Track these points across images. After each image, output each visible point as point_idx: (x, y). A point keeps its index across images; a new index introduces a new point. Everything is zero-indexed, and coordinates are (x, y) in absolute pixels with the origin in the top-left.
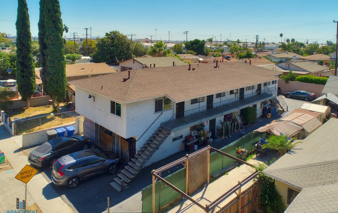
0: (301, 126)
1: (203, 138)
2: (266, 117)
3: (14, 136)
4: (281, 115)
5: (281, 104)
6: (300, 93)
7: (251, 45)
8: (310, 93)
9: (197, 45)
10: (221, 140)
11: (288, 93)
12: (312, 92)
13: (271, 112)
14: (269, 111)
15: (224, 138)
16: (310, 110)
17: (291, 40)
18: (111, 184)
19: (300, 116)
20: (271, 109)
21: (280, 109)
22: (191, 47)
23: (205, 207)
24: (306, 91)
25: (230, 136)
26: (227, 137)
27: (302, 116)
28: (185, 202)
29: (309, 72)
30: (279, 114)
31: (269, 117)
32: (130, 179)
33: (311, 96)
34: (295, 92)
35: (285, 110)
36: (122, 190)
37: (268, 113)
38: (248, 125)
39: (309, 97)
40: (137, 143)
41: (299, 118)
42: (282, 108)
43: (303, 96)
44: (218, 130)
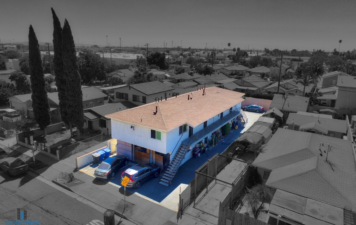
0: (261, 134)
1: (203, 148)
2: (235, 129)
3: (60, 160)
4: (244, 126)
5: (244, 118)
6: (253, 107)
7: (203, 55)
8: (260, 107)
9: (158, 58)
10: (212, 148)
11: (245, 107)
12: (261, 106)
13: (238, 124)
14: (237, 124)
15: (213, 146)
16: (264, 121)
17: (236, 49)
18: (160, 183)
19: (260, 128)
20: (238, 122)
21: (242, 121)
22: (153, 61)
23: (232, 183)
24: (257, 105)
25: (217, 145)
26: (215, 146)
27: (261, 128)
28: (208, 186)
29: (258, 87)
30: (242, 126)
31: (237, 128)
32: (172, 178)
33: (261, 109)
34: (250, 106)
35: (246, 122)
36: (169, 185)
37: (236, 125)
38: (225, 136)
39: (259, 110)
40: (171, 156)
41: (260, 129)
42: (244, 120)
43: (256, 109)
44: (209, 141)
